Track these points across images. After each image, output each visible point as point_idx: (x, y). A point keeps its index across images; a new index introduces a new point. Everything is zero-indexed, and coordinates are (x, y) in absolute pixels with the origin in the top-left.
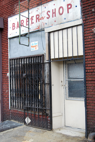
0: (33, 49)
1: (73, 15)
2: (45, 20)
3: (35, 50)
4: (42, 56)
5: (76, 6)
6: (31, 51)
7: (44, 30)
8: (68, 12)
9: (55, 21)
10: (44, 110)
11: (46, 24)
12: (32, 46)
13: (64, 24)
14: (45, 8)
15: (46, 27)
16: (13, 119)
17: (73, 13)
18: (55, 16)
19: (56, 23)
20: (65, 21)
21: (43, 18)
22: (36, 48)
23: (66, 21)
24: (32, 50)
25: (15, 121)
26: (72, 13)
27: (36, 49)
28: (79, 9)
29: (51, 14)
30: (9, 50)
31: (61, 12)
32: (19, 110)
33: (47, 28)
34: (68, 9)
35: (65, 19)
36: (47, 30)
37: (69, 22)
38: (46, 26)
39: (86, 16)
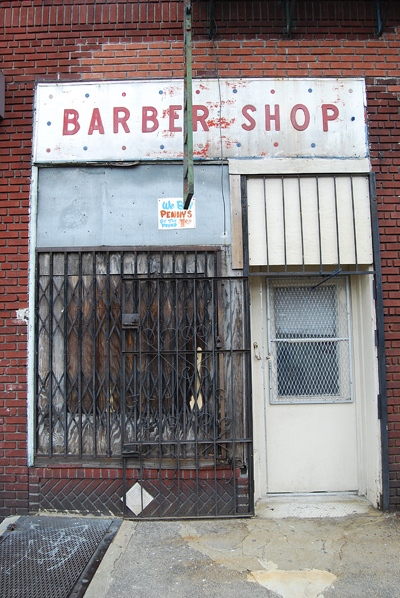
0: (168, 222)
1: (342, 141)
2: (236, 132)
3: (179, 226)
4: (214, 253)
5: (353, 119)
6: (160, 227)
7: (225, 162)
8: (326, 129)
9: (276, 145)
10: (224, 446)
11: (239, 145)
12: (166, 211)
13: (310, 160)
14: (235, 91)
15: (237, 155)
16: (46, 506)
17: (342, 135)
18: (278, 128)
19: (278, 151)
20: (313, 152)
21: (223, 123)
22: (181, 220)
23: (317, 154)
24: (165, 228)
25: (61, 515)
26: (338, 134)
27: (183, 224)
28: (360, 129)
29: (259, 116)
30: (32, 211)
31: (301, 121)
32: (84, 465)
33: (240, 158)
34: (326, 119)
35: (313, 145)
36: (237, 167)
37: (326, 157)
38: (235, 149)
39: (382, 154)
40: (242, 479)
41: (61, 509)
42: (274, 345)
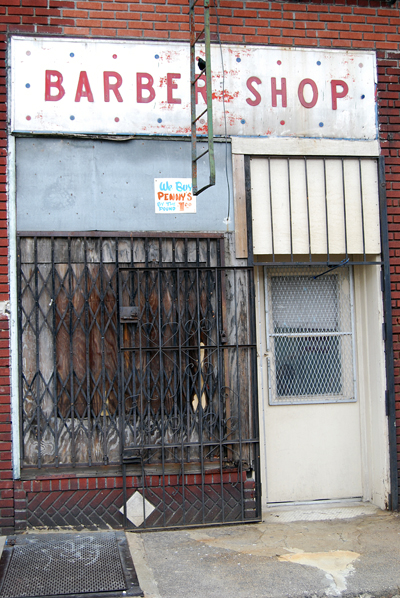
0: (165, 206)
1: (351, 121)
2: (240, 106)
3: (178, 210)
4: (217, 241)
5: (363, 97)
6: (157, 211)
7: (229, 140)
8: (334, 107)
9: (282, 123)
11: (243, 122)
12: (164, 192)
13: (317, 141)
14: (239, 60)
15: (241, 133)
16: (34, 523)
17: (351, 114)
18: (284, 104)
19: (285, 130)
20: (321, 132)
21: (226, 96)
22: (181, 204)
23: (325, 135)
24: (162, 212)
26: (347, 113)
27: (182, 208)
28: (369, 109)
29: (265, 90)
30: (10, 188)
31: (309, 98)
32: (78, 475)
33: (244, 136)
34: (335, 96)
35: (321, 125)
36: (241, 146)
37: (334, 138)
38: (240, 128)
39: (392, 136)
40: (249, 482)
41: (52, 526)
42: (273, 340)
